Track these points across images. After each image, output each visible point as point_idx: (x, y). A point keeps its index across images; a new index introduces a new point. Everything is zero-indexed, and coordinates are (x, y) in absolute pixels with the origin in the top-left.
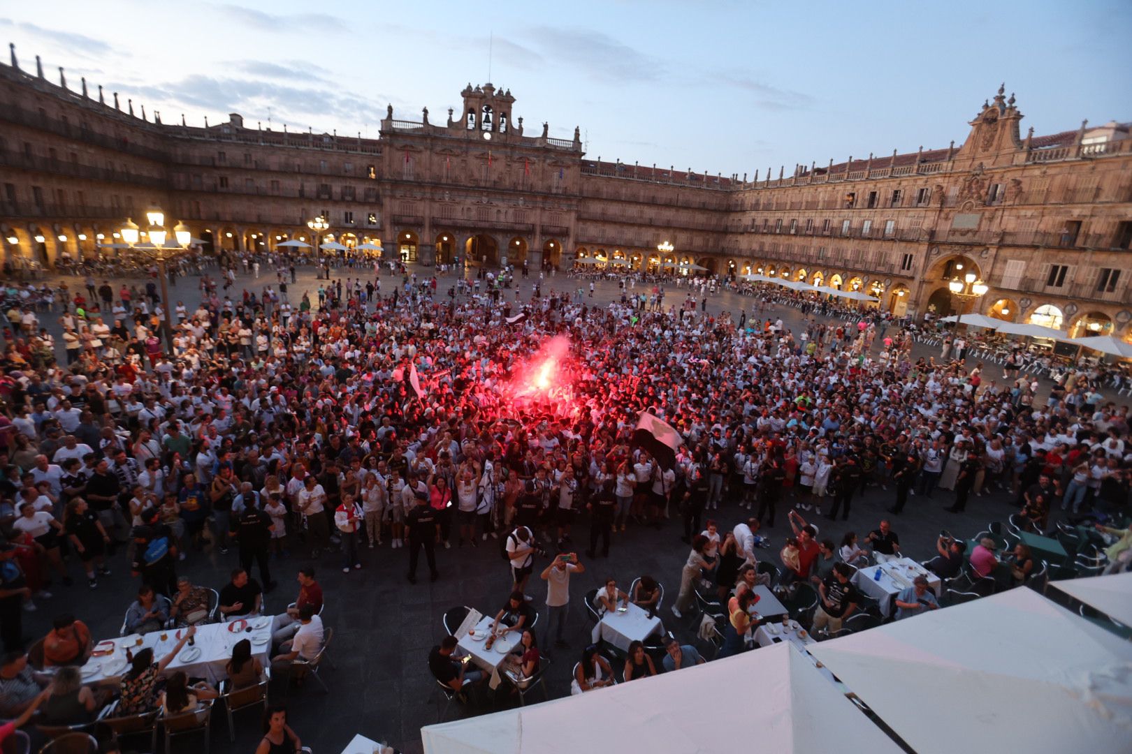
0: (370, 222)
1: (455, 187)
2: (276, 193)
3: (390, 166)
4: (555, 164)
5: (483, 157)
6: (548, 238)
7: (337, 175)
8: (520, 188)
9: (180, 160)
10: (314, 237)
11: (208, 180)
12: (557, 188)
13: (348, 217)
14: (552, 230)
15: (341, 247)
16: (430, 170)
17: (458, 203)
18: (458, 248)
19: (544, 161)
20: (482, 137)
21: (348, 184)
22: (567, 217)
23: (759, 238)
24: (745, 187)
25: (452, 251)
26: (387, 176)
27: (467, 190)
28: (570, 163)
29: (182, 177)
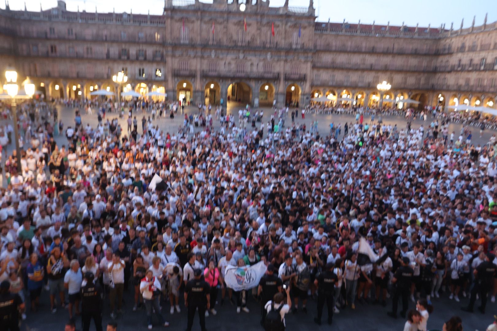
0: (156, 76)
1: (219, 47)
2: (90, 56)
3: (171, 33)
4: (295, 26)
5: (239, 24)
6: (290, 83)
7: (133, 41)
8: (268, 45)
9: (23, 34)
10: (117, 88)
11: (43, 48)
12: (297, 44)
13: (141, 72)
14: (293, 76)
15: (135, 94)
16: (201, 34)
17: (222, 59)
18: (222, 93)
19: (286, 24)
20: (238, 8)
21: (141, 48)
22: (303, 66)
23: (465, 75)
24: (452, 34)
25: (217, 94)
26: (169, 41)
27: (229, 49)
28: (306, 24)
29: (24, 47)
